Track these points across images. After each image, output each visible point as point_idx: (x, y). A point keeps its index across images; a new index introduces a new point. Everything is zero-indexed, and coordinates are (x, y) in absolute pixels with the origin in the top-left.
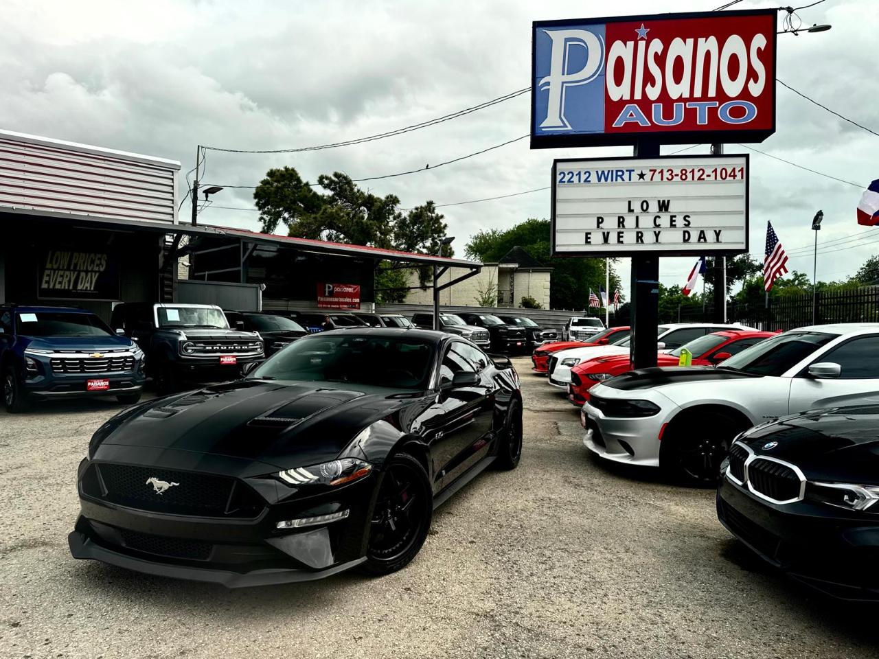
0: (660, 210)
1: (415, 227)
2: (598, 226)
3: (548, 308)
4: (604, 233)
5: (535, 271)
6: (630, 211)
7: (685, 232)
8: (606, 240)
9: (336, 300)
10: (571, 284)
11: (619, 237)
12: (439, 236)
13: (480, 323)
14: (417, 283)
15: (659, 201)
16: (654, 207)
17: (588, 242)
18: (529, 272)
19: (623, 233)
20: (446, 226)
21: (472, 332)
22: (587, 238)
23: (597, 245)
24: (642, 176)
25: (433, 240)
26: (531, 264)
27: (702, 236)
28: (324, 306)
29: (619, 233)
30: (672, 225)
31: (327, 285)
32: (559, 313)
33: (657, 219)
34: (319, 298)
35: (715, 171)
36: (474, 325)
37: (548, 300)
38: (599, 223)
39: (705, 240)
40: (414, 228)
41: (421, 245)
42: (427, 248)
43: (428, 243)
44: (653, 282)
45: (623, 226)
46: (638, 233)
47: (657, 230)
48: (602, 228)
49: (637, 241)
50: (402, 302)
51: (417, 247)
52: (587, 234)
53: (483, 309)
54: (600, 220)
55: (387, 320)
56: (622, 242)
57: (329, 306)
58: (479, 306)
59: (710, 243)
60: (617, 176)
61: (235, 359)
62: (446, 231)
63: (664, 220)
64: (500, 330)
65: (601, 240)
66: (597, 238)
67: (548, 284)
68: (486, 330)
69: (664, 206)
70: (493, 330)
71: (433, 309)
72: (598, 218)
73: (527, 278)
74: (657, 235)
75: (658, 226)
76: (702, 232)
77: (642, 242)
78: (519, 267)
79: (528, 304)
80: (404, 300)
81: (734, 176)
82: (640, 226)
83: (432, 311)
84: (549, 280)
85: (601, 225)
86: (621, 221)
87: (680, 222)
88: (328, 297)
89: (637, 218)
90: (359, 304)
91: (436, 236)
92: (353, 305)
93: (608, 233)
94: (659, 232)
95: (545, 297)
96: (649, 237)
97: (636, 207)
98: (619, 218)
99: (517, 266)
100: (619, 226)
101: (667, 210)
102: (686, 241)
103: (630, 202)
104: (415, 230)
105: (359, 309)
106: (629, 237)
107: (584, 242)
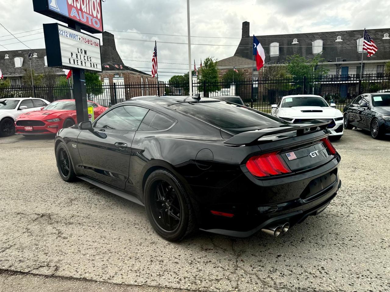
0: (85, 54)
6: (79, 52)
7: (91, 63)
11: (77, 62)
15: (84, 50)
16: (83, 52)
22: (70, 61)
24: (80, 39)
27: (94, 66)
29: (77, 61)
30: (88, 60)
35: (94, 42)
44: (84, 81)
46: (81, 61)
47: (85, 61)
49: (81, 65)
52: (70, 59)
60: (74, 37)
63: (86, 58)
65: (73, 63)
66: (72, 62)
69: (85, 52)
72: (72, 53)
74: (85, 63)
76: (94, 64)
81: (98, 46)
82: (81, 59)
85: (72, 56)
86: (77, 56)
87: (89, 59)
89: (80, 55)
93: (74, 60)
96: (83, 64)
97: (80, 51)
98: (76, 54)
100: (77, 58)
102: (91, 66)
103: (78, 49)
106: (79, 63)
107: (69, 63)
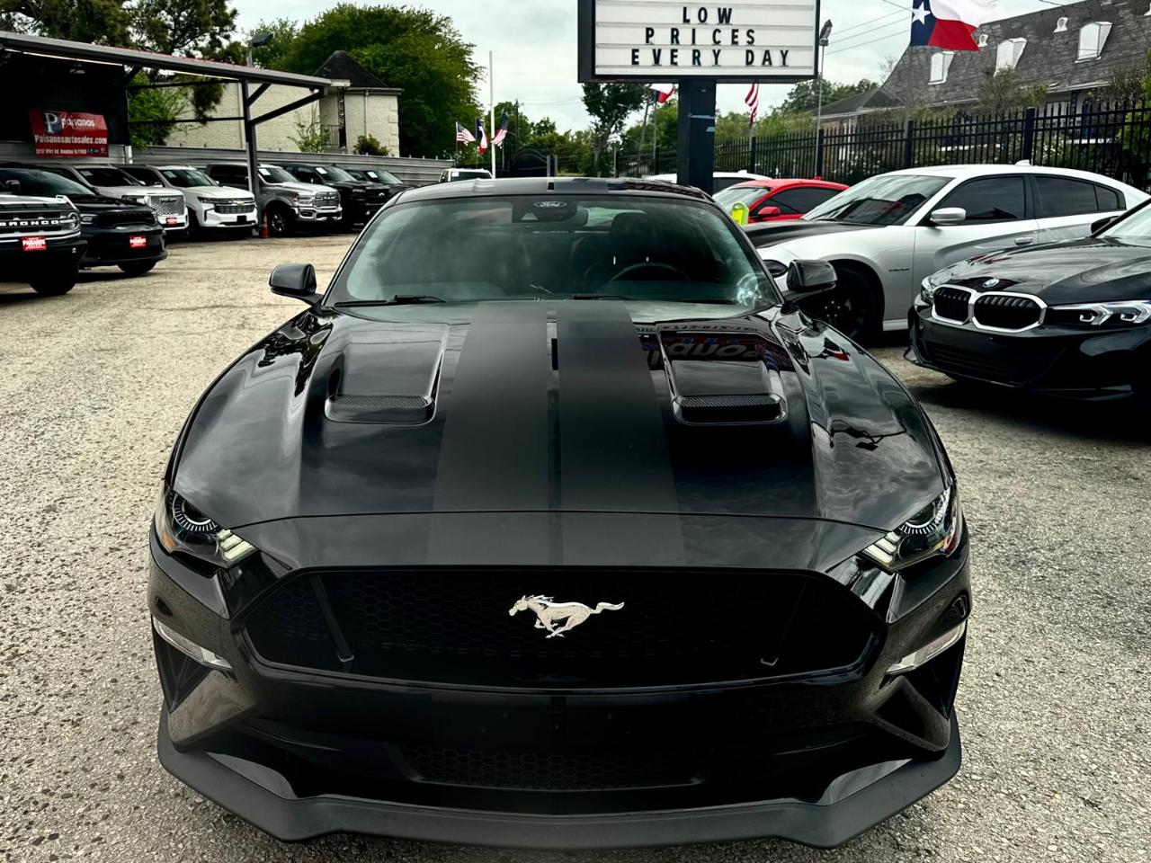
0: (721, 21)
1: (184, 13)
2: (647, 41)
3: (398, 156)
4: (654, 51)
5: (373, 93)
6: (686, 21)
7: (748, 52)
8: (657, 60)
9: (67, 140)
10: (426, 115)
11: (673, 56)
12: (222, 30)
13: (319, 180)
14: (190, 112)
15: (719, 10)
16: (713, 18)
17: (635, 63)
18: (364, 95)
19: (676, 51)
20: (234, 13)
21: (314, 194)
22: (634, 57)
23: (646, 67)
25: (213, 36)
26: (368, 82)
27: (767, 59)
28: (48, 151)
29: (673, 51)
30: (734, 43)
31: (47, 115)
32: (417, 163)
33: (717, 33)
34: (36, 138)
36: (309, 182)
37: (396, 141)
38: (648, 37)
39: (770, 63)
40: (179, 15)
41: (192, 44)
42: (201, 49)
43: (204, 41)
44: (708, 117)
45: (678, 42)
46: (694, 51)
47: (717, 48)
48: (652, 44)
49: (694, 63)
50: (164, 144)
51: (186, 47)
52: (634, 51)
53: (305, 157)
54: (650, 33)
55: (172, 175)
56: (676, 64)
57: (57, 151)
58: (300, 151)
59: (776, 67)
61: (43, 242)
62: (235, 21)
63: (725, 36)
64: (354, 190)
65: (651, 60)
66: (646, 57)
67: (395, 116)
68: (335, 190)
69: (724, 16)
70: (344, 192)
71: (247, 157)
72: (648, 29)
73: (361, 105)
74: (716, 56)
75: (717, 43)
76: (767, 52)
77: (699, 63)
78: (351, 86)
79: (368, 147)
80: (165, 140)
82: (697, 42)
83: (245, 161)
84: (396, 108)
85: (651, 39)
86: (675, 36)
87: (742, 38)
88: (53, 135)
89: (694, 30)
90: (106, 146)
91: (217, 29)
92: (96, 151)
93: (660, 51)
94: (719, 51)
95: (391, 137)
96: (706, 57)
97: (693, 15)
98: (673, 30)
99: (346, 84)
100: (672, 42)
101: (728, 21)
102: (749, 63)
103: (685, 9)
104: (181, 19)
105: (107, 156)
106: (685, 57)
107: (630, 62)
